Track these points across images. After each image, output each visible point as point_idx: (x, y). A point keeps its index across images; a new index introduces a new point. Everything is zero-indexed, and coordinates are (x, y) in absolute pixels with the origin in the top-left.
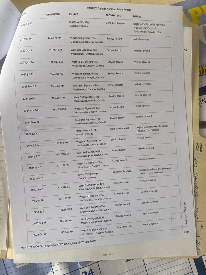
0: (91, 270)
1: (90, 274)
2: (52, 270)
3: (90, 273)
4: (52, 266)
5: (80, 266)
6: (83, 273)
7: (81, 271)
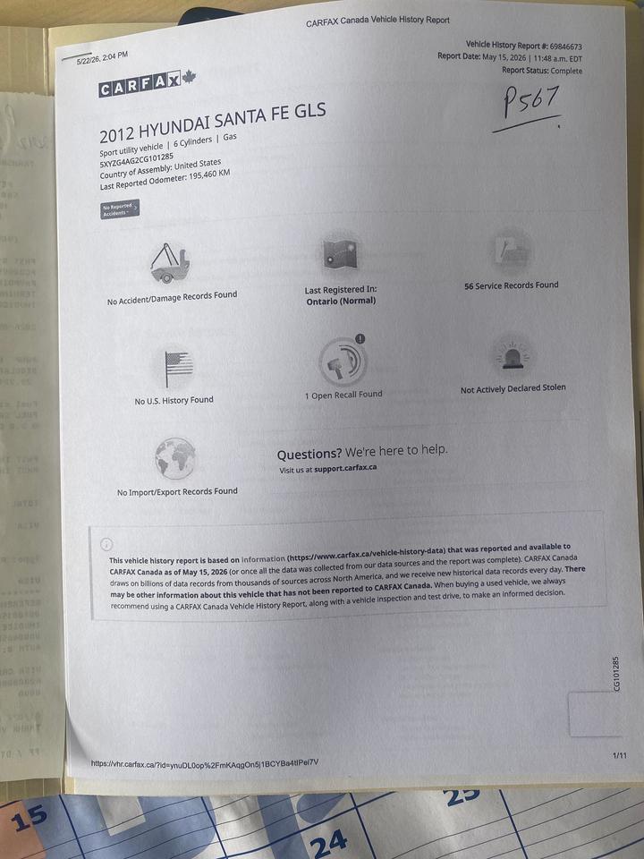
0: (337, 834)
1: (337, 844)
2: (216, 839)
3: (336, 841)
4: (215, 826)
5: (301, 823)
6: (312, 843)
7: (307, 837)
